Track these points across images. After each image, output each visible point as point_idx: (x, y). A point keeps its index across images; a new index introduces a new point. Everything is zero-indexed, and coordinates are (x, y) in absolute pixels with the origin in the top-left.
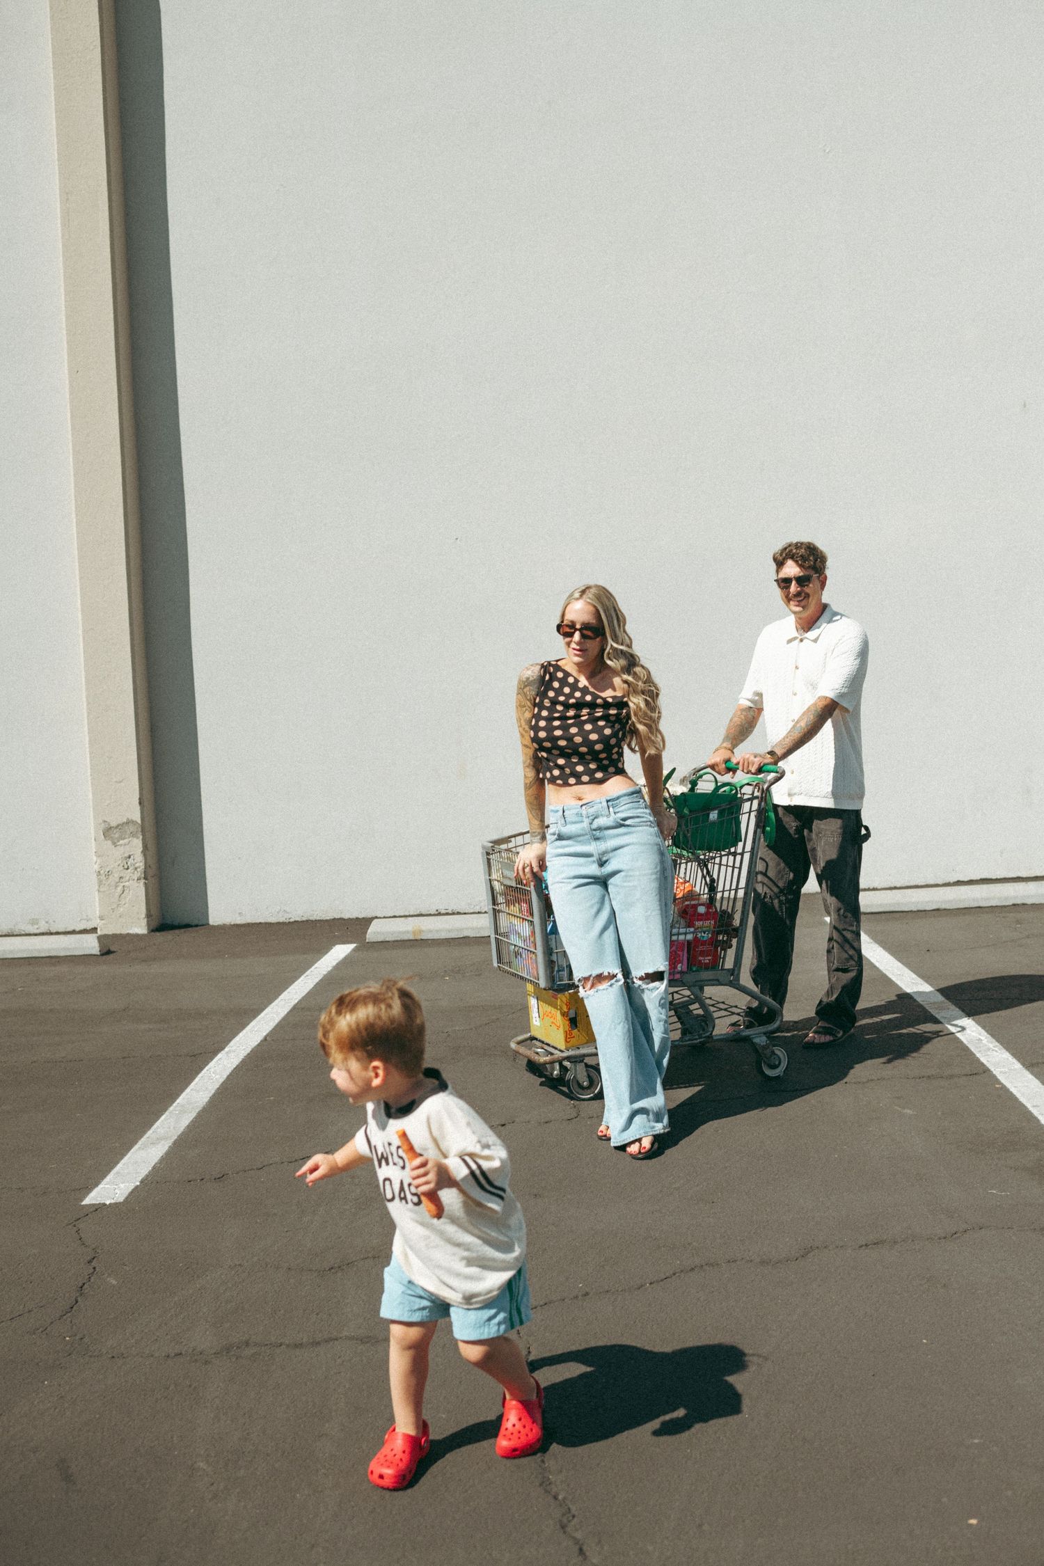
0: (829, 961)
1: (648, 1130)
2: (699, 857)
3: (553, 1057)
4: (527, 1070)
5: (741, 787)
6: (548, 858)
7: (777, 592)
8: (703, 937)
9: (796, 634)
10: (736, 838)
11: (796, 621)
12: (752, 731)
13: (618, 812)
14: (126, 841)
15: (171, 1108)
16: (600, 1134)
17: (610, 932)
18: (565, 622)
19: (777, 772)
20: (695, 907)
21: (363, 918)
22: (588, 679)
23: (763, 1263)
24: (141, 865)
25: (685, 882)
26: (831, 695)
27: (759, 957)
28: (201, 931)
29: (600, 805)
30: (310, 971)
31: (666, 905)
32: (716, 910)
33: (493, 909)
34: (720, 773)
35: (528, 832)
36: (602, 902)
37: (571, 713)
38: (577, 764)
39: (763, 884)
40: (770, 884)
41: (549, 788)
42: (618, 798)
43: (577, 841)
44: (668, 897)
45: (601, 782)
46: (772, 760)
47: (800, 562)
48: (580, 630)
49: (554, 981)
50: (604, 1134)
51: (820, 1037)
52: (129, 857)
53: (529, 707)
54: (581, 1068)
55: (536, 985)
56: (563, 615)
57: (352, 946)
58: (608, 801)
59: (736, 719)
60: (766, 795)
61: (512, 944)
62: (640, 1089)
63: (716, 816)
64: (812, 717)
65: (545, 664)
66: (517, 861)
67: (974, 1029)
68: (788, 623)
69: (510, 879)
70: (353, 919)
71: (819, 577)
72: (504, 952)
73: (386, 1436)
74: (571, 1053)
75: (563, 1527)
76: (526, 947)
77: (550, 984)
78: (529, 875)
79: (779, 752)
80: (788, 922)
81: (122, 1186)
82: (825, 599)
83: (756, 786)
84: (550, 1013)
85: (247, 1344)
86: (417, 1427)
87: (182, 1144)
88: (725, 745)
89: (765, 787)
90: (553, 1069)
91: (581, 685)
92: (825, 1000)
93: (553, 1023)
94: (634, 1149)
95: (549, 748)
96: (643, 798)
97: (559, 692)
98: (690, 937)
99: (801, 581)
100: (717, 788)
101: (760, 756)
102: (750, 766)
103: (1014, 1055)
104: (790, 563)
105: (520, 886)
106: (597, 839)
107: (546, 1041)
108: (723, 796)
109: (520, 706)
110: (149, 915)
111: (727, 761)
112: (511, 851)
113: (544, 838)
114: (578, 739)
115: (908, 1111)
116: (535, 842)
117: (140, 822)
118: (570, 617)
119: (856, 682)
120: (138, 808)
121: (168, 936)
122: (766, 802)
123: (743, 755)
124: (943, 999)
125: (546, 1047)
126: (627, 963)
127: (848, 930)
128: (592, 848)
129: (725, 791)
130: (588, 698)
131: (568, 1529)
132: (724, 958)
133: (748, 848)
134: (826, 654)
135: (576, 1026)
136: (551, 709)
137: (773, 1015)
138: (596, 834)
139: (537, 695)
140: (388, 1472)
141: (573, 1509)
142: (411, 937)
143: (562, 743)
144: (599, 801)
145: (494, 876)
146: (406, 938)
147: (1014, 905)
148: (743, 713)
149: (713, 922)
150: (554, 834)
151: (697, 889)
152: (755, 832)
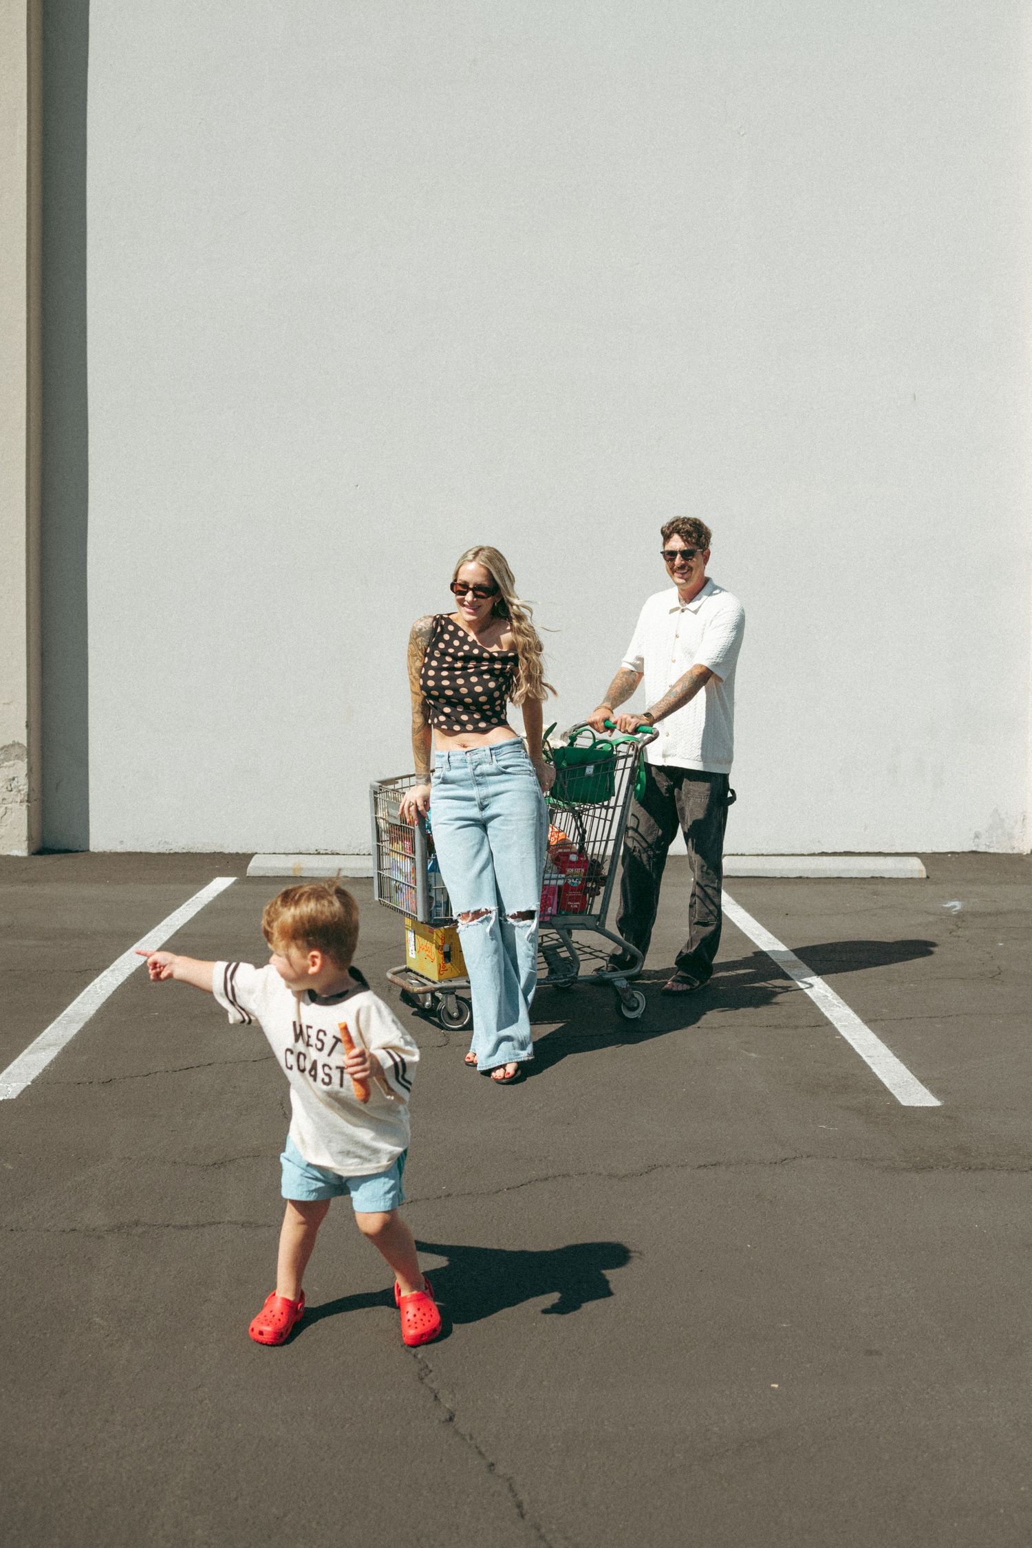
0: (691, 915)
1: (512, 1057)
2: (574, 808)
3: (425, 987)
4: (400, 1000)
5: (617, 745)
6: (431, 800)
7: (662, 564)
8: (573, 883)
9: (677, 604)
10: (610, 792)
11: (679, 592)
12: (632, 693)
13: (500, 760)
14: (11, 762)
15: (59, 1018)
16: (467, 1060)
17: (487, 874)
18: (458, 582)
19: (652, 733)
20: (567, 855)
21: (244, 854)
22: (476, 634)
23: (611, 1176)
24: (25, 789)
25: (559, 831)
26: (707, 663)
27: (625, 908)
28: (81, 856)
29: (484, 753)
30: (191, 900)
31: (540, 848)
32: (587, 859)
33: (377, 845)
34: (598, 731)
35: (414, 775)
36: (481, 843)
37: (459, 665)
38: (462, 713)
39: (634, 838)
40: (639, 838)
41: (435, 733)
42: (501, 747)
43: (460, 786)
44: (543, 843)
45: (484, 731)
46: (648, 722)
47: (684, 537)
48: (474, 590)
49: (431, 916)
50: (471, 1060)
51: (678, 986)
52: (14, 779)
53: (421, 657)
54: (451, 1000)
55: (414, 919)
56: (457, 574)
57: (233, 879)
58: (491, 749)
59: (618, 681)
60: (640, 753)
61: (394, 880)
62: (507, 1017)
63: (592, 770)
64: (687, 684)
65: (438, 617)
66: (403, 801)
67: (822, 986)
68: (672, 595)
69: (395, 818)
70: (233, 853)
71: (702, 553)
72: (386, 888)
73: (266, 1301)
74: (444, 984)
75: (421, 1379)
76: (406, 883)
77: (427, 919)
78: (413, 814)
79: (655, 714)
80: (654, 876)
81: (14, 1085)
82: (707, 574)
83: (631, 744)
84: (426, 946)
85: (137, 1223)
86: (296, 1295)
87: (70, 1051)
88: (605, 705)
89: (640, 746)
90: (425, 1000)
91: (470, 639)
92: (685, 951)
93: (428, 955)
94: (499, 1074)
95: (436, 696)
96: (525, 749)
97: (449, 644)
98: (561, 882)
99: (686, 555)
100: (595, 744)
101: (637, 717)
102: (627, 726)
103: (856, 1012)
104: (676, 537)
105: (405, 825)
106: (479, 784)
107: (421, 972)
108: (602, 751)
109: (412, 655)
110: (30, 838)
111: (606, 720)
112: (398, 792)
113: (428, 780)
114: (464, 690)
115: (753, 1055)
116: (420, 784)
117: (26, 745)
118: (463, 577)
119: (731, 652)
120: (25, 731)
121: (48, 860)
122: (639, 760)
123: (620, 715)
124: (796, 958)
125: (420, 979)
126: (501, 899)
127: (710, 887)
128: (475, 792)
129: (602, 748)
130: (476, 651)
131: (426, 1380)
132: (592, 905)
133: (620, 802)
134: (705, 625)
135: (450, 961)
136: (441, 660)
137: (635, 961)
138: (479, 779)
139: (428, 646)
140: (267, 1329)
141: (430, 1366)
142: (291, 873)
143: (449, 693)
144: (482, 749)
145: (380, 815)
146: (286, 874)
147: (873, 877)
148: (625, 676)
149: (583, 870)
150: (439, 778)
151: (571, 839)
152: (628, 788)
